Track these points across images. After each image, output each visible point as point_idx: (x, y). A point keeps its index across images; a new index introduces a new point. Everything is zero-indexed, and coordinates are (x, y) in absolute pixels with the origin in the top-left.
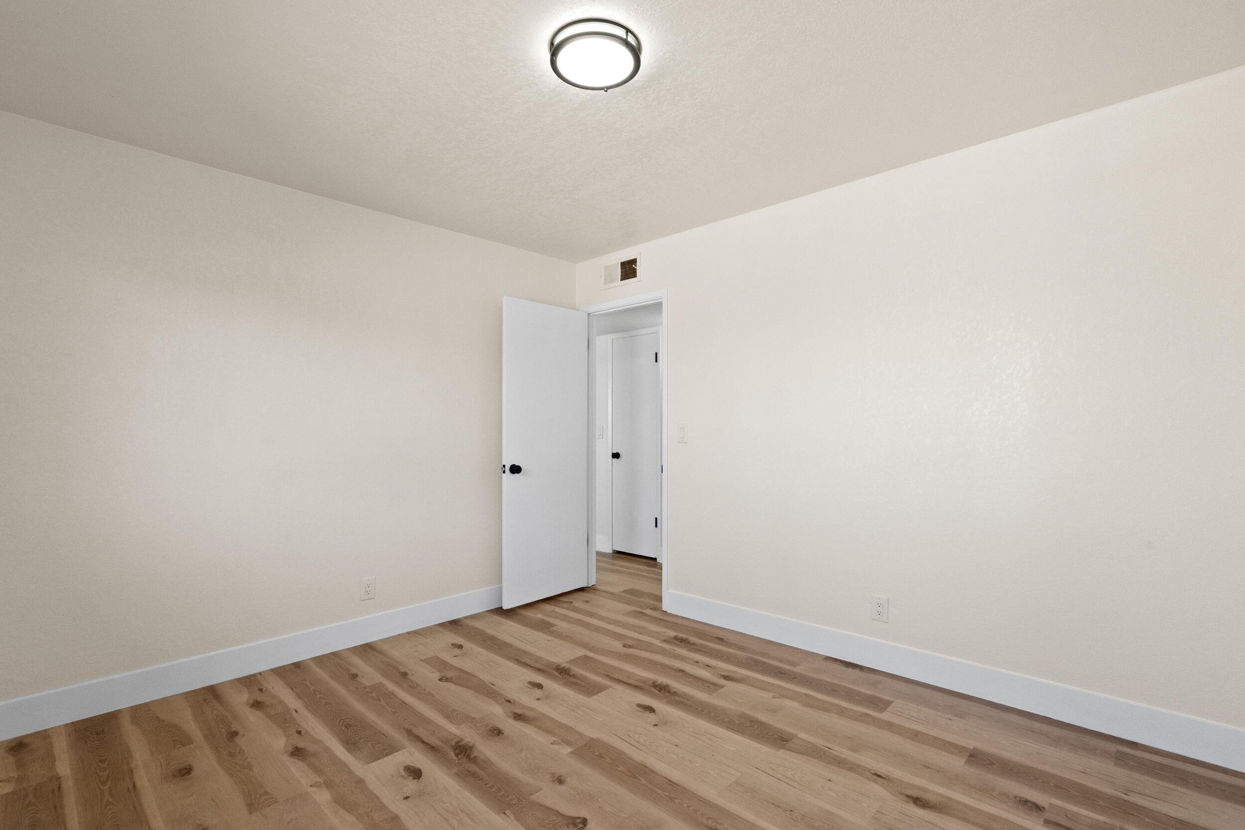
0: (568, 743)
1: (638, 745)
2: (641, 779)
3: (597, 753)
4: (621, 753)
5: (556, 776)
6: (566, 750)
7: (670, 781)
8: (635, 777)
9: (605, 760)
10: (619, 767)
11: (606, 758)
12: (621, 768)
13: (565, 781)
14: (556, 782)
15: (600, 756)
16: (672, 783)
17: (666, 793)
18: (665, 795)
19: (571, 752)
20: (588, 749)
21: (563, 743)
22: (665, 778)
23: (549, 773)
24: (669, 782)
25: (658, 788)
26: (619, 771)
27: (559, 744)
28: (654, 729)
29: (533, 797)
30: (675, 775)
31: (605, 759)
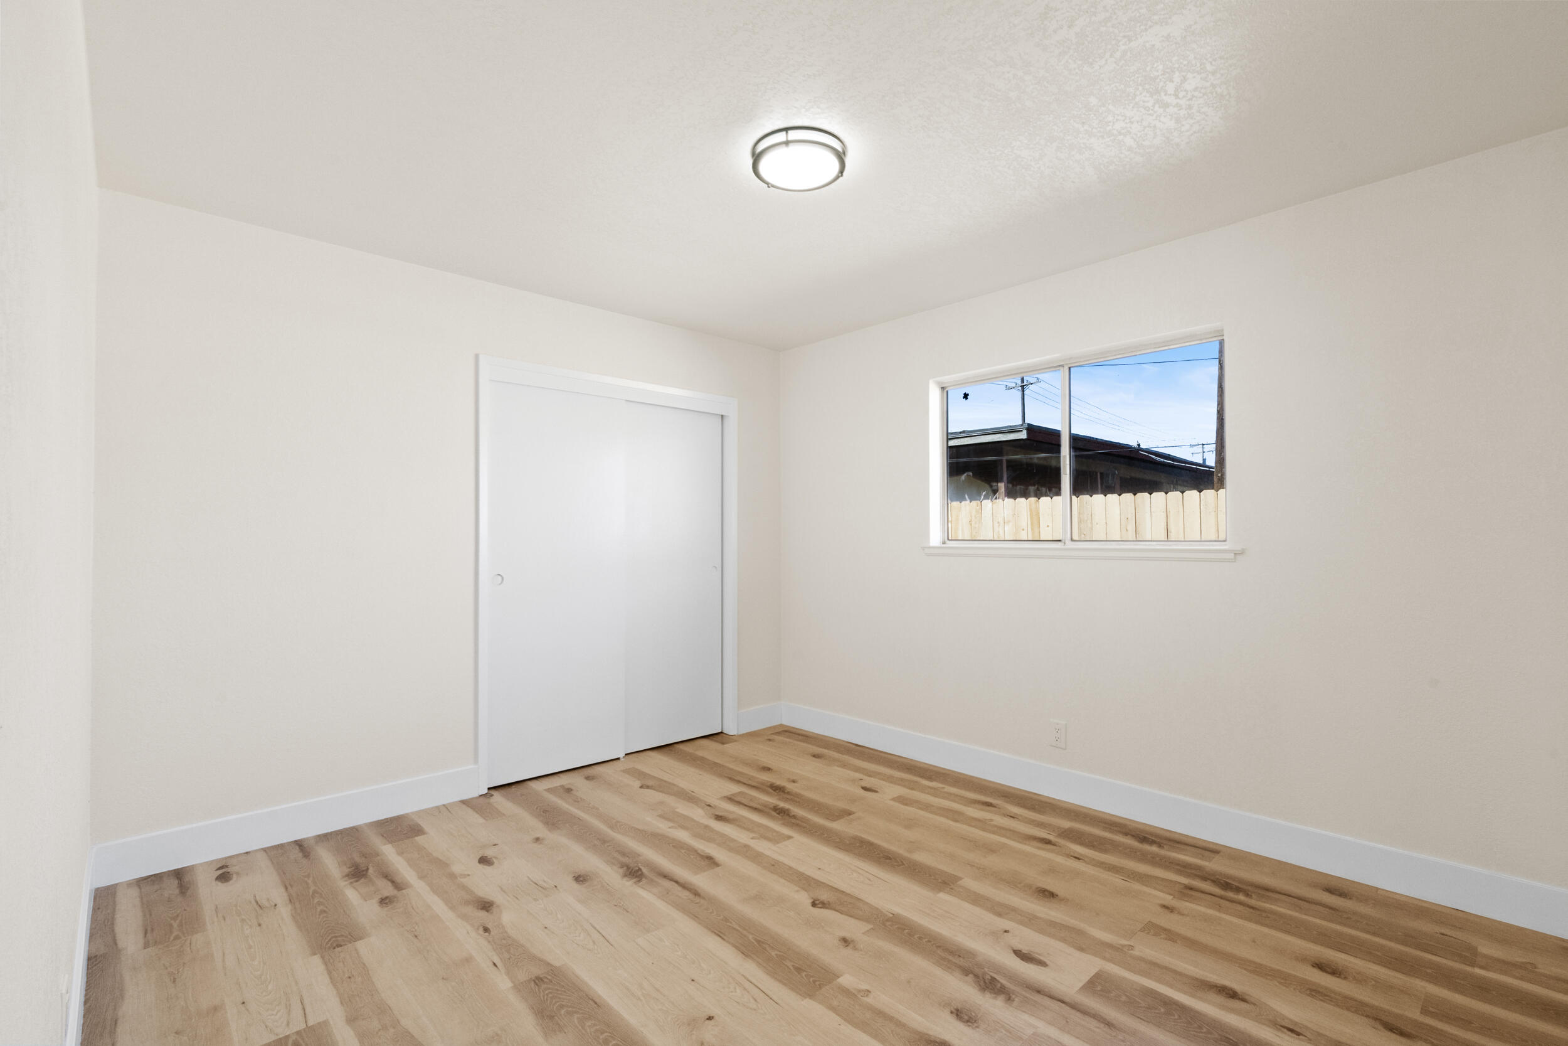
0: (846, 992)
1: (747, 985)
2: (753, 941)
3: (804, 974)
4: (773, 974)
5: (851, 945)
6: (847, 980)
7: (721, 937)
8: (759, 942)
9: (792, 964)
10: (776, 955)
11: (792, 968)
12: (773, 953)
13: (840, 940)
14: (850, 940)
15: (799, 970)
16: (719, 934)
17: (730, 925)
18: (731, 923)
19: (839, 977)
20: (816, 981)
21: (854, 992)
22: (724, 939)
23: (861, 950)
24: (721, 935)
25: (737, 930)
26: (778, 950)
27: (859, 991)
28: (715, 1011)
29: (871, 926)
30: (713, 943)
31: (793, 966)
